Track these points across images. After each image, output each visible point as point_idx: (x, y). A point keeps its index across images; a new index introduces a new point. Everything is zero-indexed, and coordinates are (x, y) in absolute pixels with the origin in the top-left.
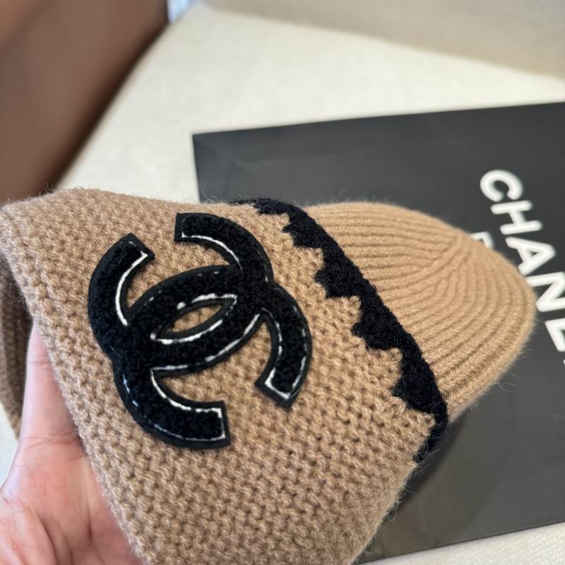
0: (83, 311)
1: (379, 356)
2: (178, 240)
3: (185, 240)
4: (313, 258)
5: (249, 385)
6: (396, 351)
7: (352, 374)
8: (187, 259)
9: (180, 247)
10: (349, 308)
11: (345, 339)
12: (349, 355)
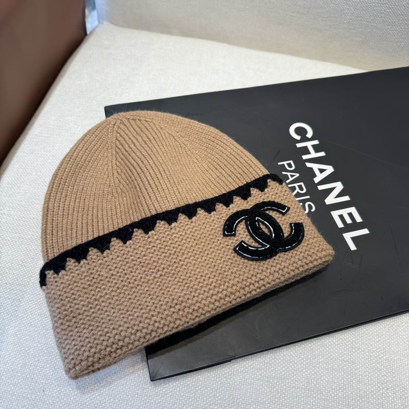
0: (262, 263)
1: (269, 186)
2: (234, 235)
3: (235, 232)
4: (237, 200)
5: (284, 217)
6: (268, 181)
7: (277, 194)
8: (242, 232)
9: (237, 234)
10: (254, 191)
11: (265, 194)
12: (271, 193)
